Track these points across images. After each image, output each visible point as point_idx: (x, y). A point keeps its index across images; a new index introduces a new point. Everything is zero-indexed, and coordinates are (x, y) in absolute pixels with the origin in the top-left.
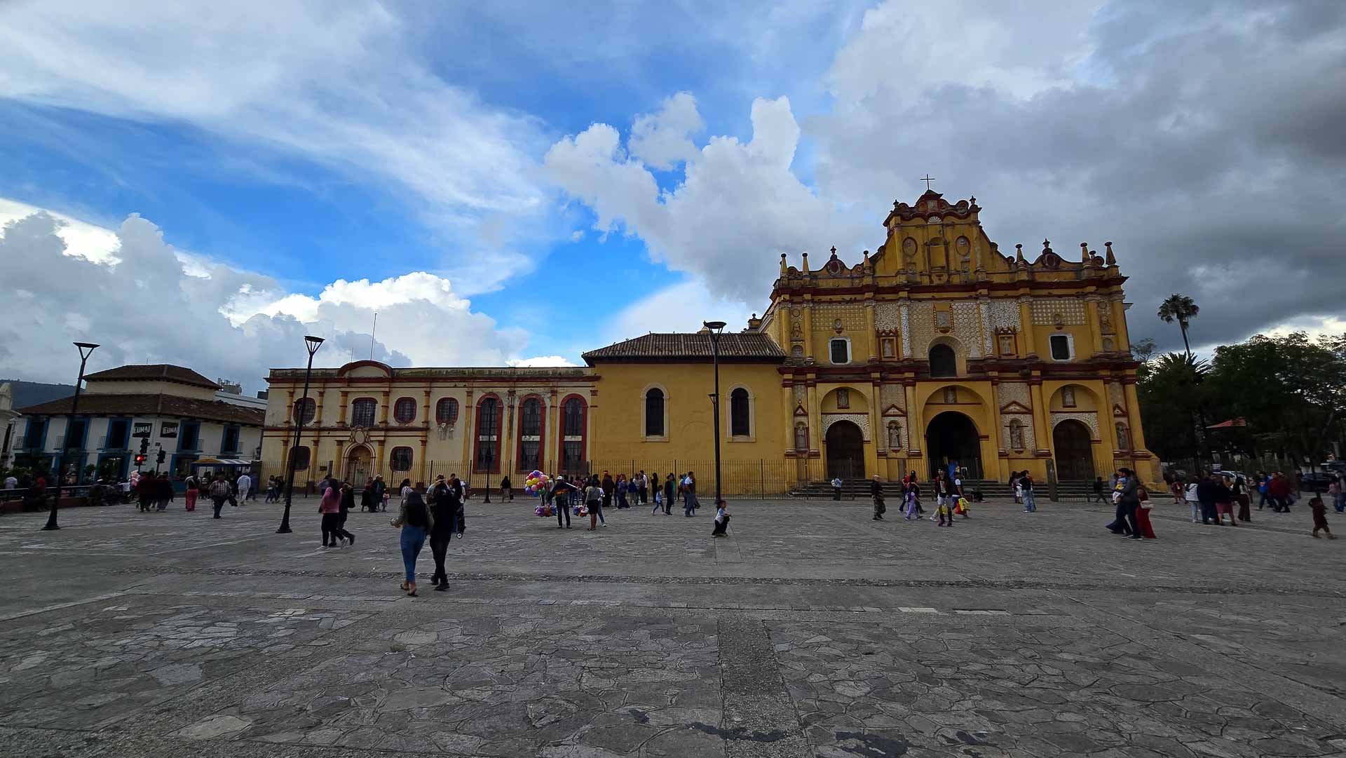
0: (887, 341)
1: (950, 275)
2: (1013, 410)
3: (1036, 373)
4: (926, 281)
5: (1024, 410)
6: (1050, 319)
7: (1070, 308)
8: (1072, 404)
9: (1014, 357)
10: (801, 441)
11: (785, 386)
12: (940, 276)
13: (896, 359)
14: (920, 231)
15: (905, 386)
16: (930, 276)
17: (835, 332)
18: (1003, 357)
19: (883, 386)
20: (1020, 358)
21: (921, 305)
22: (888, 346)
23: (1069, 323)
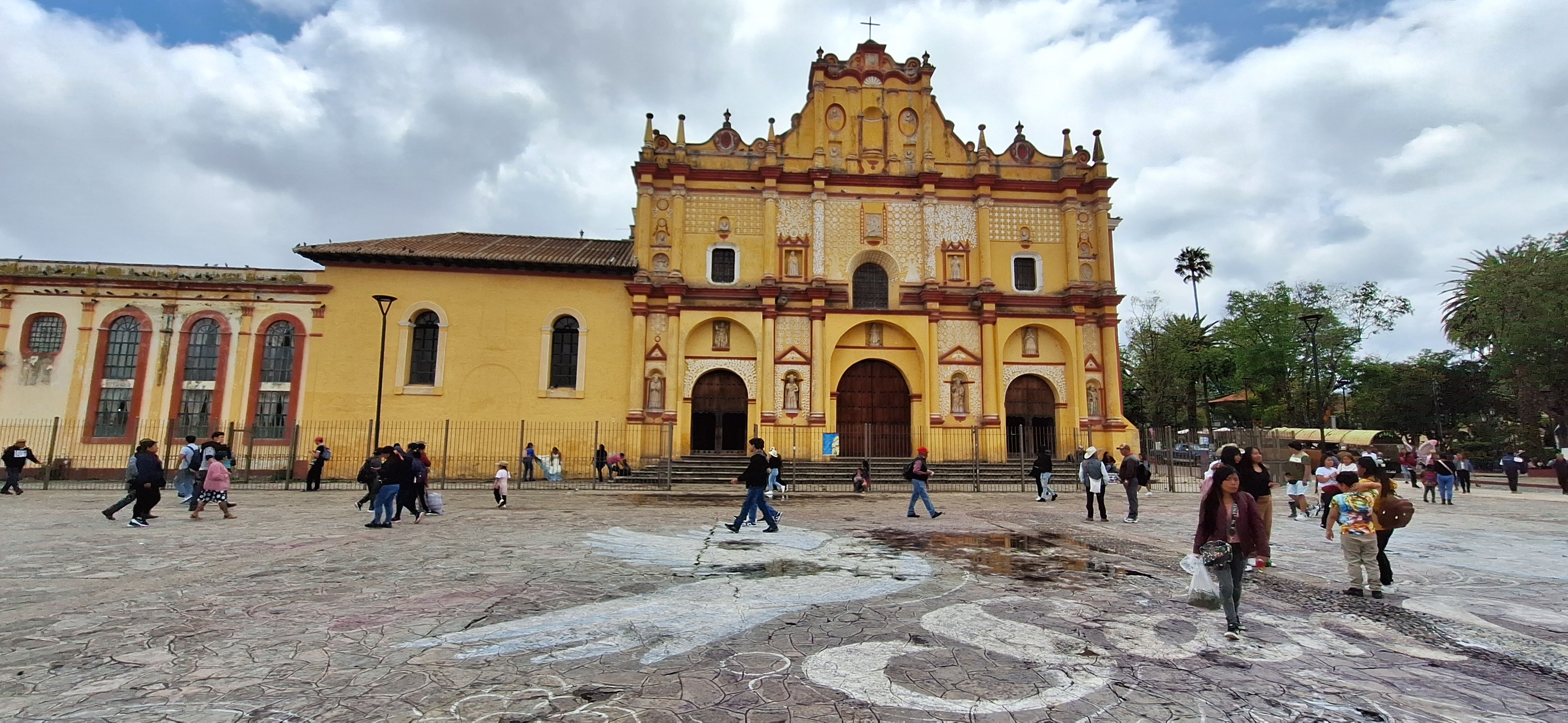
0: (793, 253)
1: (887, 163)
2: (957, 360)
3: (989, 307)
4: (853, 169)
5: (971, 360)
6: (1015, 232)
7: (1042, 219)
8: (1033, 353)
9: (964, 284)
10: (655, 398)
11: (635, 313)
12: (873, 164)
13: (802, 280)
14: (853, 96)
15: (812, 318)
16: (859, 162)
17: (717, 235)
18: (950, 284)
19: (780, 319)
20: (971, 285)
21: (844, 202)
22: (793, 259)
23: (1040, 239)
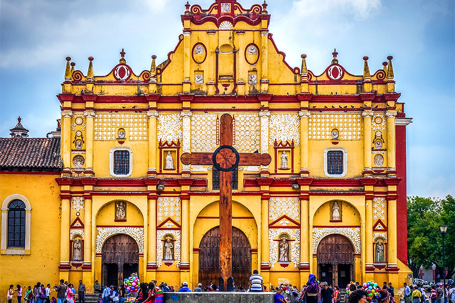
1: (236, 85)
2: (283, 225)
3: (305, 188)
4: (211, 91)
5: (293, 224)
6: (328, 133)
7: (348, 123)
9: (290, 171)
10: (77, 254)
11: (62, 198)
13: (175, 172)
14: (212, 36)
15: (181, 199)
16: (216, 85)
17: (117, 142)
18: (279, 172)
19: (161, 199)
20: (294, 172)
21: (205, 115)
23: (345, 137)
